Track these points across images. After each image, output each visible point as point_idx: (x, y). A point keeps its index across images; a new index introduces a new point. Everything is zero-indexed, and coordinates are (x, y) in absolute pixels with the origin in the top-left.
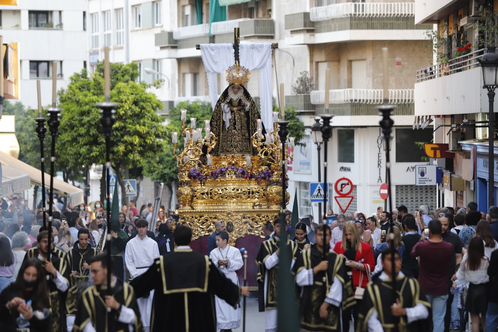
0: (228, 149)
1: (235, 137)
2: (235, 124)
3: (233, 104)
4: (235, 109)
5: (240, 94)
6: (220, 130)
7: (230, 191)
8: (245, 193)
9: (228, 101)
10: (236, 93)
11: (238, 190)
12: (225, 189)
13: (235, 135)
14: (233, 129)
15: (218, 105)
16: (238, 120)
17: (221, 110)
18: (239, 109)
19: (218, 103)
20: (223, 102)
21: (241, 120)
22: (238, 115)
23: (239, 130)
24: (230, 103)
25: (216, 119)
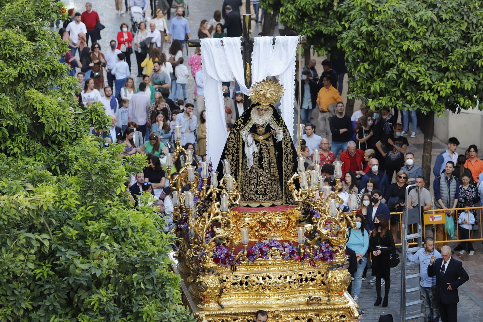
0: (251, 196)
1: (261, 179)
2: (261, 160)
3: (258, 132)
4: (261, 138)
5: (268, 117)
6: (237, 168)
7: (275, 280)
8: (296, 281)
9: (251, 126)
10: (260, 115)
11: (285, 278)
12: (268, 277)
13: (261, 176)
14: (259, 167)
15: (235, 131)
16: (265, 154)
17: (241, 140)
18: (266, 138)
19: (235, 129)
20: (242, 128)
21: (269, 153)
22: (264, 147)
23: (267, 168)
24: (254, 130)
25: (231, 151)
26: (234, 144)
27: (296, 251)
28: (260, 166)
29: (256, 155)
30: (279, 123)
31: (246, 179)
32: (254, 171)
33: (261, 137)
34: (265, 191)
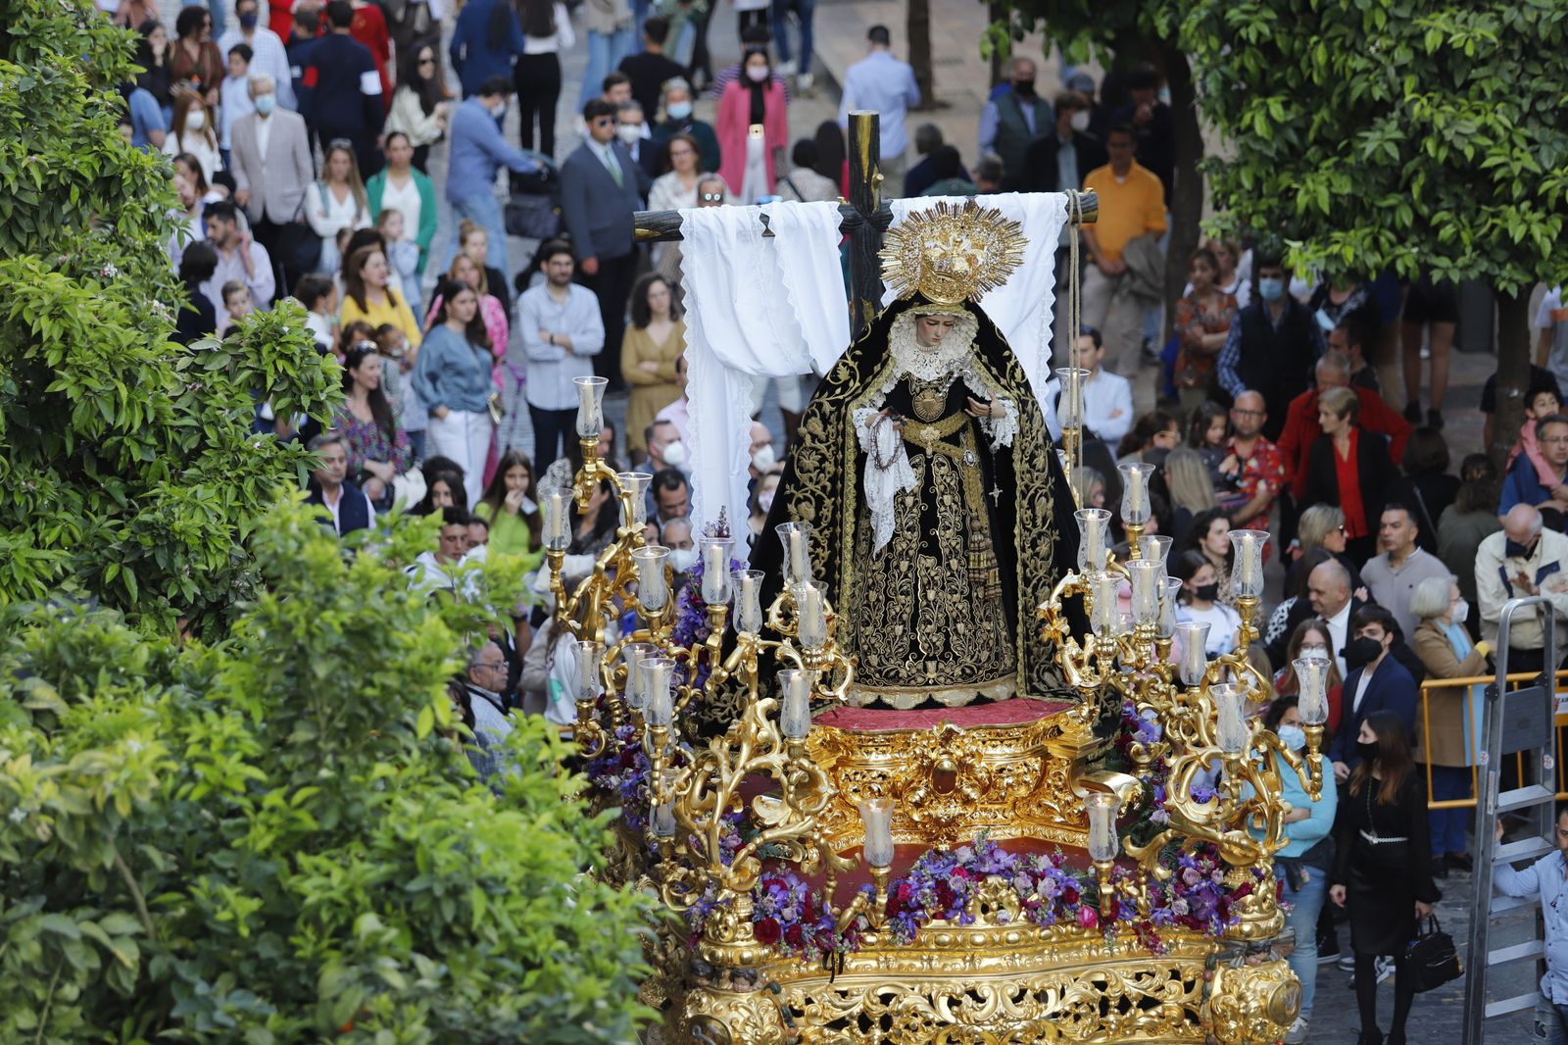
0: (891, 664)
1: (931, 595)
2: (929, 520)
3: (919, 409)
4: (929, 434)
5: (956, 350)
6: (836, 553)
7: (1001, 1008)
8: (1082, 1010)
9: (888, 388)
10: (927, 342)
11: (1041, 997)
12: (973, 994)
13: (931, 583)
14: (922, 551)
15: (827, 408)
16: (947, 499)
17: (851, 443)
18: (948, 432)
19: (824, 399)
20: (855, 396)
21: (962, 493)
22: (944, 470)
23: (953, 552)
24: (901, 402)
25: (811, 486)
26: (824, 459)
27: (1083, 891)
28: (925, 544)
29: (909, 501)
30: (1002, 372)
31: (873, 596)
32: (904, 565)
33: (930, 428)
34: (947, 645)
